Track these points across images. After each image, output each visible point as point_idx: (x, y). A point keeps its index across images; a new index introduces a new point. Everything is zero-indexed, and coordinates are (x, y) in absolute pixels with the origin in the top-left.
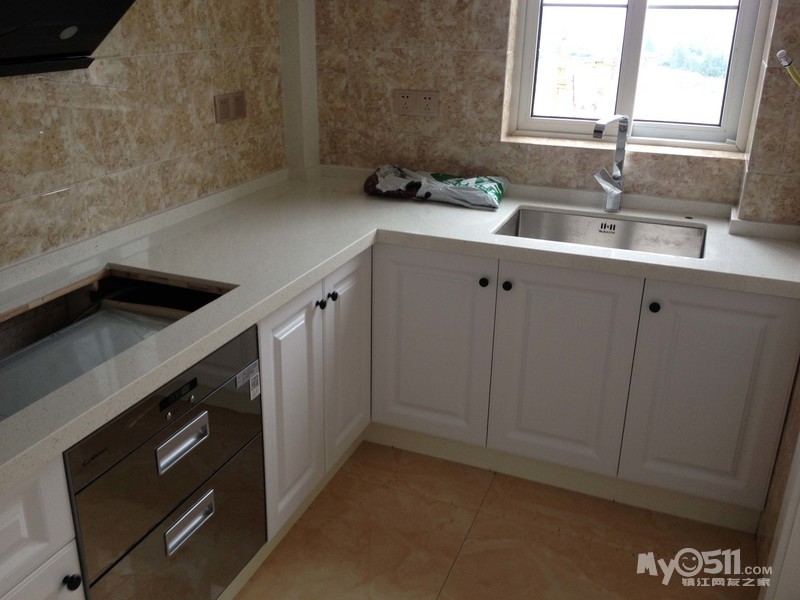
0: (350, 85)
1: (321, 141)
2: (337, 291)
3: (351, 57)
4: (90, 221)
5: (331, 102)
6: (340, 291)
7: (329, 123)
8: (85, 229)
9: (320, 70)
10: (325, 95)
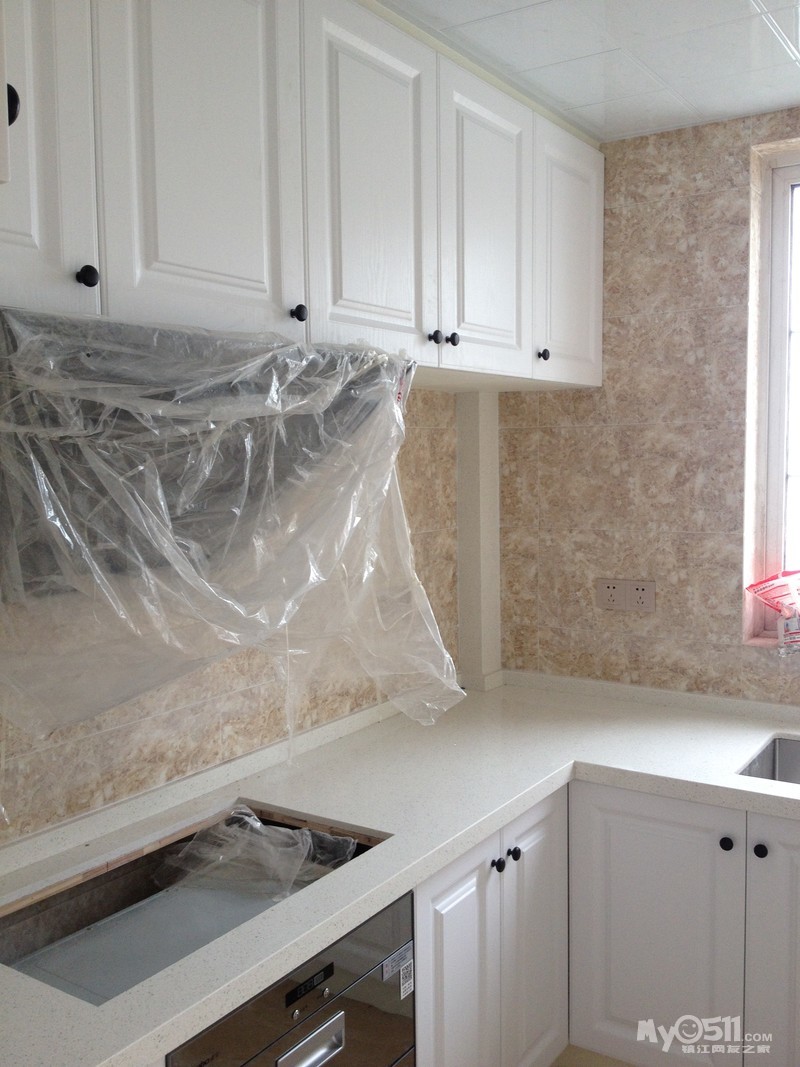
0: (540, 574)
1: (503, 640)
2: (520, 846)
3: (543, 541)
4: (224, 743)
5: (517, 593)
6: (524, 846)
7: (514, 618)
8: (217, 754)
9: (504, 556)
10: (510, 584)
